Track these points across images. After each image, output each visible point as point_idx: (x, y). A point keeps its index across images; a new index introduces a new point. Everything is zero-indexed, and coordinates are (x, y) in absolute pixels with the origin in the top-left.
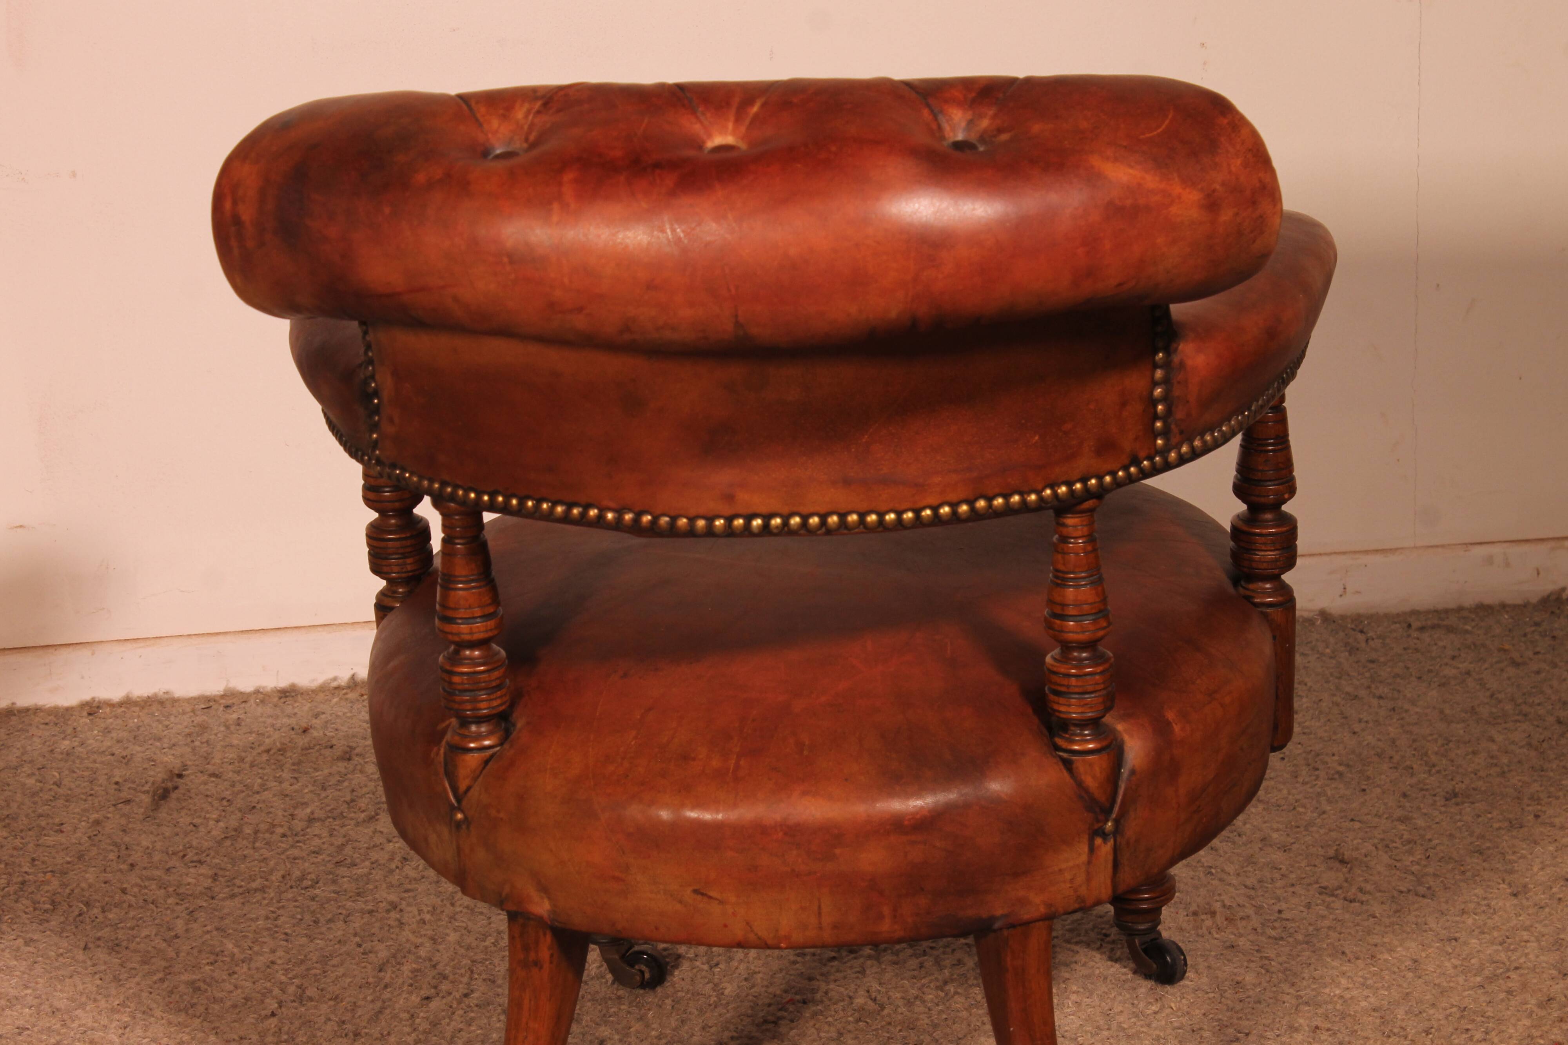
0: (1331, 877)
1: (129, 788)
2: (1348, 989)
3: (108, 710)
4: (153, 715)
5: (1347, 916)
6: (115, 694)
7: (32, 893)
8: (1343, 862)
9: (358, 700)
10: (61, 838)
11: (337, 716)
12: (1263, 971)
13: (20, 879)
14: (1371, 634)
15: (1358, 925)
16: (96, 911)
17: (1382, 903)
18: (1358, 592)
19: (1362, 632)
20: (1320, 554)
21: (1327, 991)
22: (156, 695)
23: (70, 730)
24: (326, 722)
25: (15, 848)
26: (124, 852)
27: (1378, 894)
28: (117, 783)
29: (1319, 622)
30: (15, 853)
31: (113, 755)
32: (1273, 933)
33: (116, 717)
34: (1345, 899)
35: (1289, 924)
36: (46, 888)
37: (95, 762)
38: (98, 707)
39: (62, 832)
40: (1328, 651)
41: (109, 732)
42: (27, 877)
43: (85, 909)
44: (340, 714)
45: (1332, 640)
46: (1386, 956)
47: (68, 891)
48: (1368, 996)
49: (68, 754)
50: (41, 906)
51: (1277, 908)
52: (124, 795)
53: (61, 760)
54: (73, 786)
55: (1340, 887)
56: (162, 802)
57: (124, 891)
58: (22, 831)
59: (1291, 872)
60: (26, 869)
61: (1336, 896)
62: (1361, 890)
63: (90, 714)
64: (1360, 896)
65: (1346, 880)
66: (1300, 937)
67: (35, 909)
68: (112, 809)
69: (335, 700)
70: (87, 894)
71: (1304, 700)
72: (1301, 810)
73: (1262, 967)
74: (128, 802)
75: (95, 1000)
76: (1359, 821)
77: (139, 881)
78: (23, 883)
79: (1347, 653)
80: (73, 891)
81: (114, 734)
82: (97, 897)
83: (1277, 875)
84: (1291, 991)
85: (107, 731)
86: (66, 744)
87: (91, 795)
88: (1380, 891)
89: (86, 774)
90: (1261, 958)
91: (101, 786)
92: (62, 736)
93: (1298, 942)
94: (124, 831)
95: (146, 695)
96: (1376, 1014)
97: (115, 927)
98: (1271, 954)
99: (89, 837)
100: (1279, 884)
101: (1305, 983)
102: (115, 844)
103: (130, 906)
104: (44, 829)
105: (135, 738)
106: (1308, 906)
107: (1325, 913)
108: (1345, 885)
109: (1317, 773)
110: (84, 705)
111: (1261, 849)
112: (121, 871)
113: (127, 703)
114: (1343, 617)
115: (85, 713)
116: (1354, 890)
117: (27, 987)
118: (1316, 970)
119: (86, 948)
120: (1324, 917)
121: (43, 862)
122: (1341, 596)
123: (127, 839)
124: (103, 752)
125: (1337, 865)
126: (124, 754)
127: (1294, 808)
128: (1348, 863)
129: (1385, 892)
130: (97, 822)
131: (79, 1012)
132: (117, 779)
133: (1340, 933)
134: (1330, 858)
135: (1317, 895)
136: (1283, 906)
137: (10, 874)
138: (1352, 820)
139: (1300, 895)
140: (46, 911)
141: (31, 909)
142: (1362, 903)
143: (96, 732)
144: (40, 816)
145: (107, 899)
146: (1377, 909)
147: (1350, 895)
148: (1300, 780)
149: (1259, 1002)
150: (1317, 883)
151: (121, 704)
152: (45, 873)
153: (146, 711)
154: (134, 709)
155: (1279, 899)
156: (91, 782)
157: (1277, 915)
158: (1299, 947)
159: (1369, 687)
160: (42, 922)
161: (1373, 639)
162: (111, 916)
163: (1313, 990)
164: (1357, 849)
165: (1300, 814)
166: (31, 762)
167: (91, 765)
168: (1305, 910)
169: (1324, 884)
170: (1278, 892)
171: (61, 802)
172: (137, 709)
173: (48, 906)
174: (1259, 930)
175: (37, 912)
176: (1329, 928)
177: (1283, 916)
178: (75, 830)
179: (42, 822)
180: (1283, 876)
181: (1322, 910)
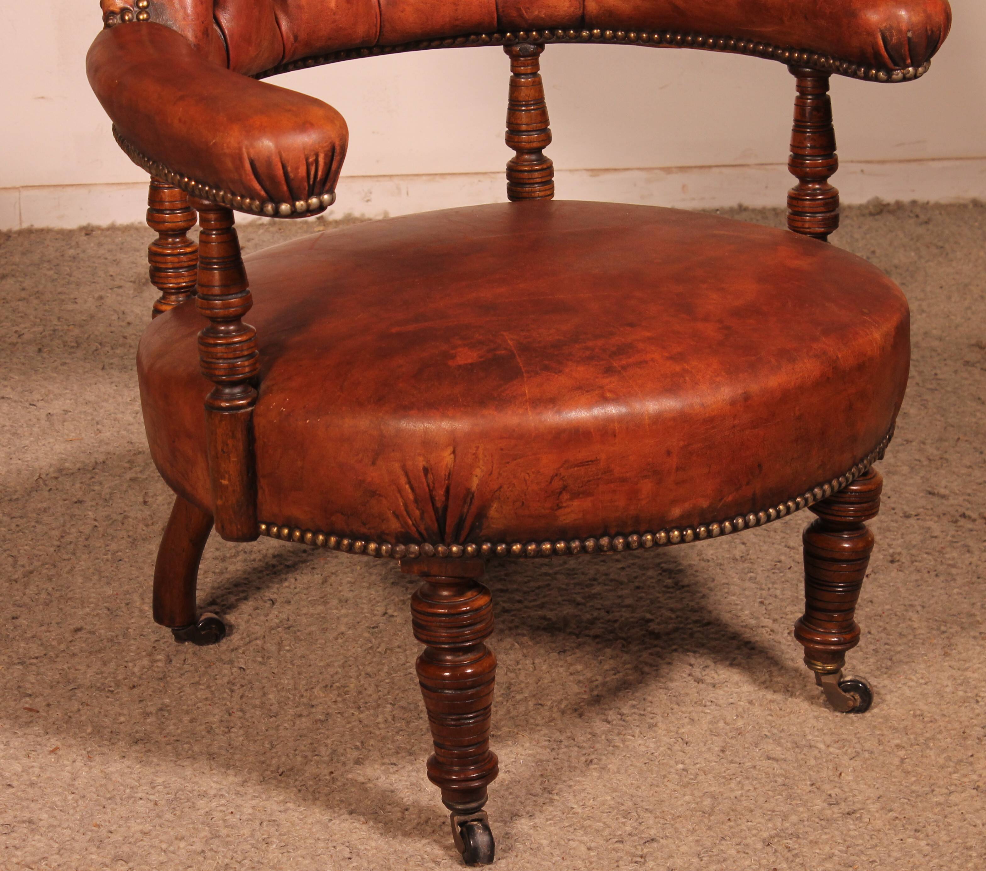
0: (973, 356)
1: (121, 279)
2: (981, 419)
3: (99, 232)
4: (131, 236)
6: (104, 223)
7: (61, 336)
8: (982, 348)
9: (277, 232)
10: (77, 307)
12: (922, 408)
13: (52, 328)
16: (107, 349)
21: (967, 419)
22: (132, 224)
23: (73, 243)
25: (45, 311)
26: (121, 316)
28: (111, 276)
29: (971, 206)
30: (46, 314)
31: (106, 259)
32: (930, 386)
33: (106, 236)
35: (941, 383)
36: (71, 334)
37: (94, 262)
39: (76, 303)
40: (977, 224)
41: (102, 245)
42: (57, 328)
43: (99, 347)
45: (980, 219)
47: (86, 336)
49: (74, 258)
50: (69, 343)
51: (933, 373)
52: (117, 283)
53: (70, 261)
54: (80, 277)
55: (979, 362)
56: (145, 288)
57: (125, 337)
58: (48, 301)
59: (945, 353)
60: (54, 323)
61: (976, 367)
63: (87, 234)
66: (949, 389)
67: (64, 346)
68: (110, 291)
70: (100, 338)
71: (958, 253)
72: (953, 317)
73: (922, 405)
74: (120, 287)
75: (114, 398)
77: (135, 332)
78: (54, 330)
80: (90, 336)
81: (105, 247)
82: (106, 341)
83: (934, 354)
84: (942, 419)
85: (100, 245)
86: (72, 252)
87: (94, 282)
89: (89, 269)
90: (922, 400)
91: (100, 277)
92: (69, 246)
93: (947, 392)
94: (120, 304)
95: (125, 224)
97: (122, 357)
98: (928, 397)
99: (96, 307)
100: (936, 359)
101: (951, 415)
102: (115, 311)
103: (130, 346)
104: (63, 301)
105: (121, 249)
106: (956, 372)
107: (968, 376)
109: (965, 296)
110: (82, 229)
111: (923, 339)
112: (121, 326)
113: (112, 228)
115: (83, 234)
117: (66, 389)
118: (959, 407)
119: (103, 368)
120: (966, 379)
121: (66, 320)
123: (123, 308)
124: (99, 257)
125: (977, 349)
126: (114, 258)
127: (948, 316)
130: (101, 298)
131: (104, 404)
132: (111, 273)
133: (978, 388)
134: (973, 345)
135: (962, 366)
136: (938, 372)
137: (45, 326)
139: (950, 367)
140: (73, 347)
141: (62, 346)
143: (92, 245)
144: (60, 293)
145: (114, 342)
148: (953, 300)
149: (919, 424)
150: (962, 359)
151: (108, 229)
152: (69, 326)
153: (126, 234)
154: (118, 233)
155: (935, 368)
156: (93, 275)
157: (933, 377)
158: (948, 395)
160: (70, 353)
162: (118, 351)
163: (958, 419)
165: (952, 320)
166: (49, 261)
167: (92, 265)
168: (953, 375)
169: (967, 358)
170: (935, 364)
171: (73, 286)
172: (120, 233)
173: (74, 344)
174: (921, 384)
175: (66, 348)
176: (970, 385)
177: (938, 377)
178: (86, 302)
179: (63, 297)
180: (939, 354)
181: (965, 375)
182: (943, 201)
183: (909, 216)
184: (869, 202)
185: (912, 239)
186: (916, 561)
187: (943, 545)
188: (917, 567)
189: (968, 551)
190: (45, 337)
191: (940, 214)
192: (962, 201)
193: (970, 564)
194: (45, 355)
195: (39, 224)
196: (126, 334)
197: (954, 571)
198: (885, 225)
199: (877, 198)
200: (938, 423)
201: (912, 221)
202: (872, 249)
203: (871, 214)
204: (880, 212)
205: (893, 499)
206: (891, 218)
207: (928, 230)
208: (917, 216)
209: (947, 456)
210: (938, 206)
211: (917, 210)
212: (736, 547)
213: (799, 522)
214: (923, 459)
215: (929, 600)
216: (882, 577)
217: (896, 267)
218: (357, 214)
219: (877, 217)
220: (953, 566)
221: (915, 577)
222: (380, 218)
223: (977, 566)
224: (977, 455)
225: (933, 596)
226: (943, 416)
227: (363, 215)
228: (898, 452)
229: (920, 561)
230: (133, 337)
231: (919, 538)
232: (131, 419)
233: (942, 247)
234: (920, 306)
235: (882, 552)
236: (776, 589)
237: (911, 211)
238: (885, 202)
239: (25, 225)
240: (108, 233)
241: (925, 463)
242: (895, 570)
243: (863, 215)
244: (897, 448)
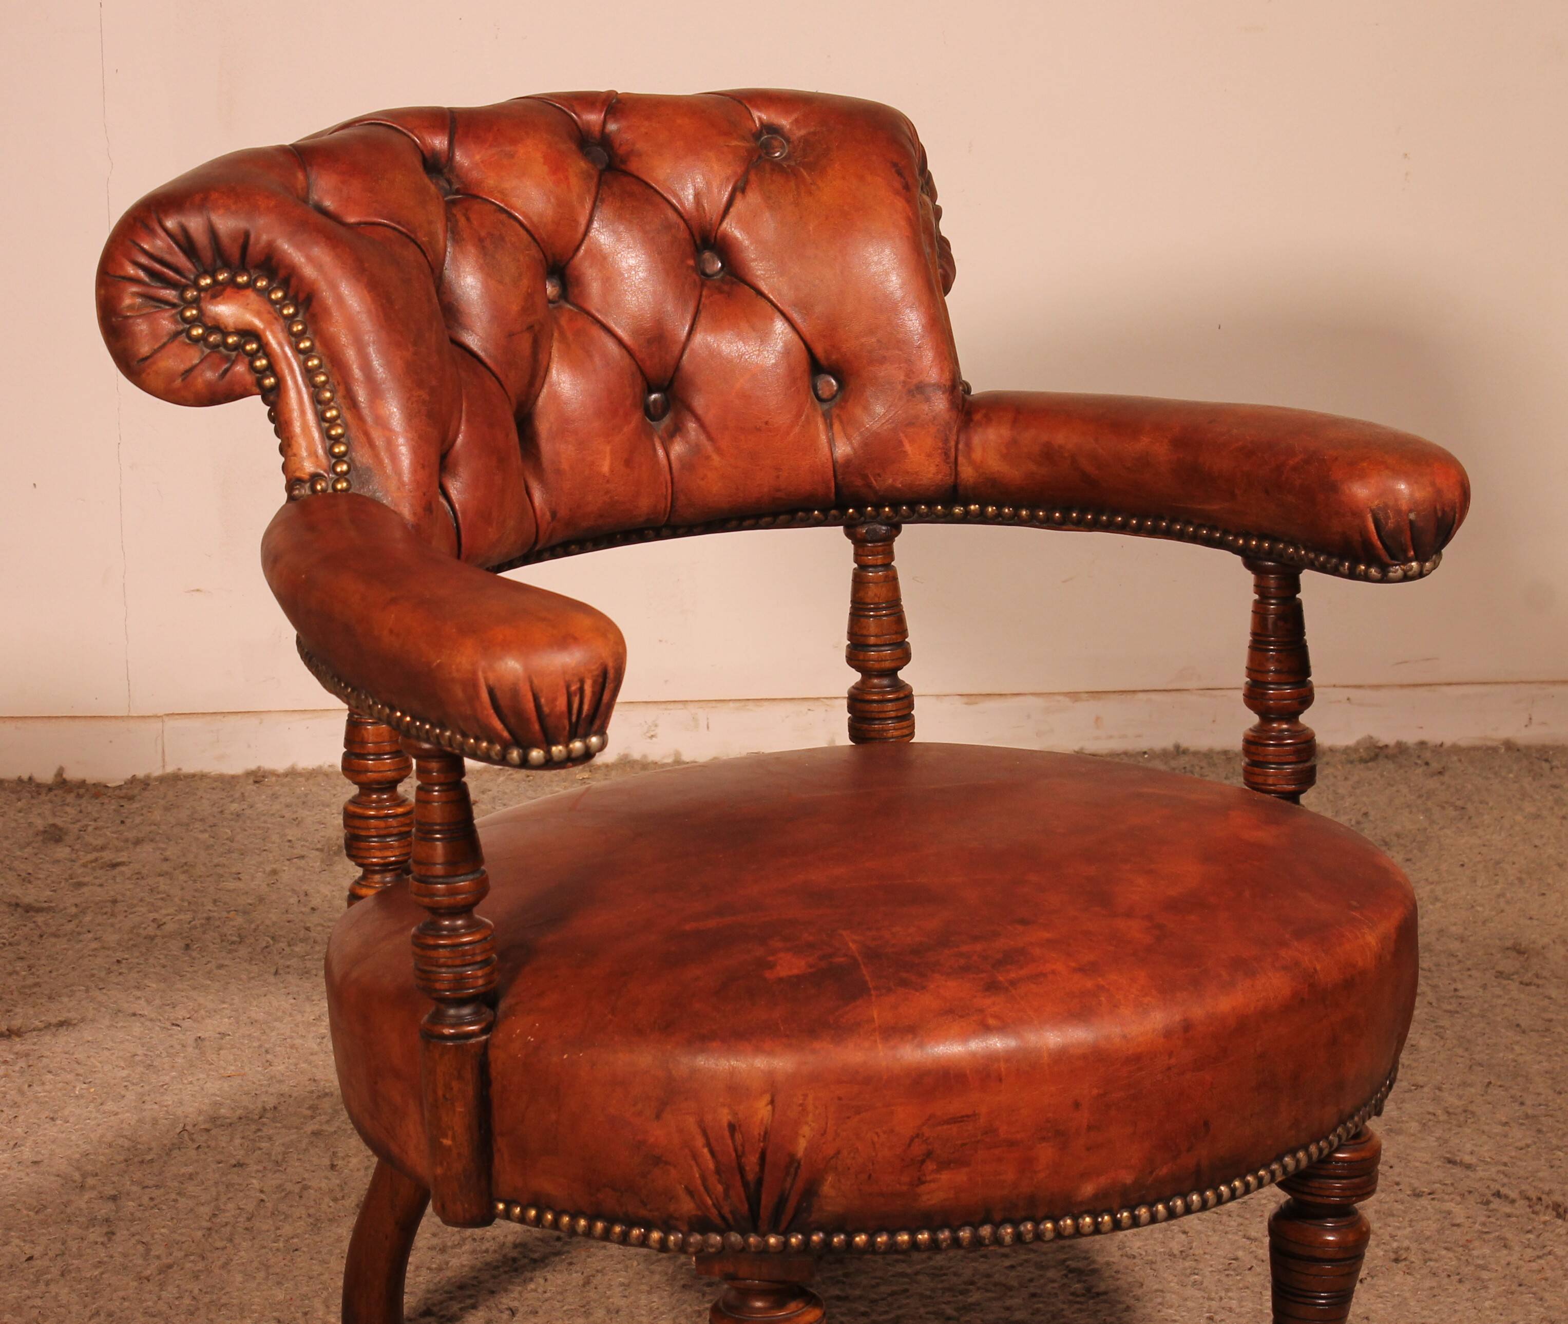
0: (1508, 964)
1: (302, 846)
2: (1521, 1054)
3: (274, 779)
4: (319, 785)
5: (1522, 996)
6: (280, 765)
7: (218, 927)
8: (1520, 952)
10: (240, 885)
11: (505, 793)
12: (1437, 1038)
13: (205, 915)
14: (1555, 763)
15: (1533, 1004)
16: (283, 945)
17: (1558, 987)
18: (1544, 723)
19: (1546, 760)
20: (1506, 683)
21: (1501, 1055)
22: (321, 767)
23: (237, 795)
24: (494, 798)
25: (196, 890)
26: (303, 898)
27: (1555, 980)
28: (290, 841)
29: (1503, 750)
30: (197, 894)
31: (283, 816)
32: (1449, 1007)
33: (283, 785)
34: (1521, 983)
35: (1464, 1001)
36: (231, 923)
37: (265, 822)
38: (263, 777)
39: (240, 879)
40: (1511, 775)
41: (276, 798)
42: (211, 914)
43: (271, 942)
44: (507, 791)
45: (1515, 767)
46: (1560, 1029)
47: (253, 926)
48: (1540, 1062)
49: (238, 816)
50: (229, 938)
51: (1452, 987)
52: (298, 851)
53: (232, 820)
54: (246, 842)
55: (1517, 973)
56: (336, 858)
57: (308, 929)
58: (200, 876)
59: (1468, 959)
60: (209, 907)
61: (1512, 980)
62: (1537, 976)
63: (256, 782)
64: (1536, 981)
65: (1523, 967)
66: (1475, 1011)
67: (222, 941)
68: (288, 863)
69: (501, 779)
70: (272, 930)
71: (1486, 817)
72: (1479, 909)
73: (1437, 1034)
74: (302, 857)
75: (291, 1015)
76: (1537, 919)
77: (322, 922)
78: (208, 919)
79: (1530, 778)
80: (258, 926)
81: (282, 799)
82: (281, 933)
83: (1454, 960)
84: (1466, 1054)
85: (275, 796)
86: (234, 807)
87: (265, 850)
88: (1557, 977)
89: (259, 832)
90: (1437, 1027)
91: (274, 843)
92: (230, 799)
93: (1473, 1016)
94: (301, 881)
95: (310, 767)
96: (1548, 1076)
97: (303, 958)
98: (1445, 1022)
99: (268, 885)
100: (1456, 968)
101: (1479, 1048)
102: (293, 890)
103: (315, 942)
104: (222, 876)
105: (304, 803)
107: (1501, 993)
108: (1522, 971)
109: (1497, 878)
110: (249, 774)
111: (1438, 939)
112: (302, 912)
113: (292, 773)
114: (1528, 747)
115: (251, 781)
116: (1530, 975)
117: (224, 1002)
118: (1489, 1038)
119: (276, 973)
120: (1499, 997)
121: (225, 903)
122: (1526, 726)
123: (305, 887)
124: (273, 815)
125: (1514, 954)
126: (295, 816)
127: (1473, 907)
128: (1524, 953)
129: (1561, 978)
130: (274, 872)
131: (277, 1024)
132: (290, 837)
133: (1516, 1010)
134: (1508, 949)
135: (1493, 978)
136: (1459, 986)
137: (194, 911)
138: (1531, 918)
139: (1476, 979)
140: (233, 943)
141: (219, 941)
142: (1538, 986)
143: (264, 797)
144: (216, 866)
145: (292, 935)
146: (1554, 993)
147: (1526, 979)
148: (1479, 883)
149: (1433, 1062)
150: (1493, 968)
151: (286, 775)
152: (229, 912)
153: (311, 782)
154: (300, 779)
155: (1455, 980)
156: (264, 840)
157: (1452, 993)
158: (1474, 1019)
159: (1552, 809)
160: (230, 952)
161: (1558, 768)
162: (297, 949)
163: (1488, 1054)
164: (1534, 942)
165: (1478, 912)
166: (202, 820)
167: (263, 825)
168: (1481, 990)
169: (1500, 968)
170: (1454, 975)
171: (235, 855)
172: (302, 779)
173: (235, 938)
174: (1435, 1004)
175: (224, 944)
176: (1505, 1005)
177: (1459, 994)
178: (253, 878)
179: (220, 870)
180: (1460, 961)
181: (1498, 991)
182: (1463, 743)
183: (1416, 764)
184: (1358, 743)
185: (1420, 796)
186: (1430, 1260)
187: (1468, 1237)
188: (1432, 1268)
189: (1505, 1246)
190: (195, 927)
191: (1460, 761)
192: (1489, 743)
193: (1508, 1264)
194: (194, 954)
195: (189, 768)
196: (308, 925)
197: (1485, 1275)
198: (1382, 776)
199: (1371, 738)
200: (1459, 1060)
201: (1419, 770)
202: (1364, 810)
203: (1363, 761)
204: (1375, 758)
205: (1397, 1170)
206: (1391, 766)
207: (1443, 784)
208: (1427, 764)
209: (1472, 1108)
210: (1456, 750)
211: (1428, 755)
212: (1173, 1238)
213: (1264, 1202)
214: (1439, 1112)
215: (1450, 1316)
216: (1382, 1282)
217: (1398, 836)
218: (636, 755)
219: (1370, 764)
220: (1484, 1268)
221: (1428, 1283)
222: (669, 760)
223: (1517, 1268)
224: (1516, 1106)
225: (1455, 1311)
226: (1467, 1050)
227: (645, 756)
228: (1403, 1101)
229: (1436, 1261)
230: (320, 928)
231: (1435, 1226)
232: (316, 1048)
233: (1463, 808)
234: (1432, 891)
235: (1382, 1246)
236: (1231, 1298)
237: (1419, 757)
238: (1381, 744)
239: (170, 769)
240: (286, 780)
241: (1443, 1117)
242: (1402, 1273)
243: (1352, 762)
244: (1401, 1096)
